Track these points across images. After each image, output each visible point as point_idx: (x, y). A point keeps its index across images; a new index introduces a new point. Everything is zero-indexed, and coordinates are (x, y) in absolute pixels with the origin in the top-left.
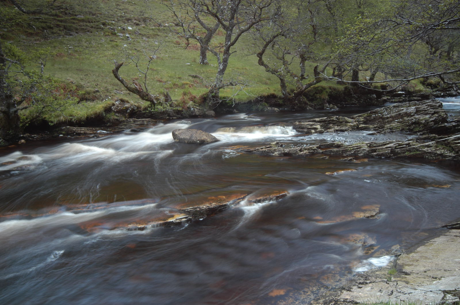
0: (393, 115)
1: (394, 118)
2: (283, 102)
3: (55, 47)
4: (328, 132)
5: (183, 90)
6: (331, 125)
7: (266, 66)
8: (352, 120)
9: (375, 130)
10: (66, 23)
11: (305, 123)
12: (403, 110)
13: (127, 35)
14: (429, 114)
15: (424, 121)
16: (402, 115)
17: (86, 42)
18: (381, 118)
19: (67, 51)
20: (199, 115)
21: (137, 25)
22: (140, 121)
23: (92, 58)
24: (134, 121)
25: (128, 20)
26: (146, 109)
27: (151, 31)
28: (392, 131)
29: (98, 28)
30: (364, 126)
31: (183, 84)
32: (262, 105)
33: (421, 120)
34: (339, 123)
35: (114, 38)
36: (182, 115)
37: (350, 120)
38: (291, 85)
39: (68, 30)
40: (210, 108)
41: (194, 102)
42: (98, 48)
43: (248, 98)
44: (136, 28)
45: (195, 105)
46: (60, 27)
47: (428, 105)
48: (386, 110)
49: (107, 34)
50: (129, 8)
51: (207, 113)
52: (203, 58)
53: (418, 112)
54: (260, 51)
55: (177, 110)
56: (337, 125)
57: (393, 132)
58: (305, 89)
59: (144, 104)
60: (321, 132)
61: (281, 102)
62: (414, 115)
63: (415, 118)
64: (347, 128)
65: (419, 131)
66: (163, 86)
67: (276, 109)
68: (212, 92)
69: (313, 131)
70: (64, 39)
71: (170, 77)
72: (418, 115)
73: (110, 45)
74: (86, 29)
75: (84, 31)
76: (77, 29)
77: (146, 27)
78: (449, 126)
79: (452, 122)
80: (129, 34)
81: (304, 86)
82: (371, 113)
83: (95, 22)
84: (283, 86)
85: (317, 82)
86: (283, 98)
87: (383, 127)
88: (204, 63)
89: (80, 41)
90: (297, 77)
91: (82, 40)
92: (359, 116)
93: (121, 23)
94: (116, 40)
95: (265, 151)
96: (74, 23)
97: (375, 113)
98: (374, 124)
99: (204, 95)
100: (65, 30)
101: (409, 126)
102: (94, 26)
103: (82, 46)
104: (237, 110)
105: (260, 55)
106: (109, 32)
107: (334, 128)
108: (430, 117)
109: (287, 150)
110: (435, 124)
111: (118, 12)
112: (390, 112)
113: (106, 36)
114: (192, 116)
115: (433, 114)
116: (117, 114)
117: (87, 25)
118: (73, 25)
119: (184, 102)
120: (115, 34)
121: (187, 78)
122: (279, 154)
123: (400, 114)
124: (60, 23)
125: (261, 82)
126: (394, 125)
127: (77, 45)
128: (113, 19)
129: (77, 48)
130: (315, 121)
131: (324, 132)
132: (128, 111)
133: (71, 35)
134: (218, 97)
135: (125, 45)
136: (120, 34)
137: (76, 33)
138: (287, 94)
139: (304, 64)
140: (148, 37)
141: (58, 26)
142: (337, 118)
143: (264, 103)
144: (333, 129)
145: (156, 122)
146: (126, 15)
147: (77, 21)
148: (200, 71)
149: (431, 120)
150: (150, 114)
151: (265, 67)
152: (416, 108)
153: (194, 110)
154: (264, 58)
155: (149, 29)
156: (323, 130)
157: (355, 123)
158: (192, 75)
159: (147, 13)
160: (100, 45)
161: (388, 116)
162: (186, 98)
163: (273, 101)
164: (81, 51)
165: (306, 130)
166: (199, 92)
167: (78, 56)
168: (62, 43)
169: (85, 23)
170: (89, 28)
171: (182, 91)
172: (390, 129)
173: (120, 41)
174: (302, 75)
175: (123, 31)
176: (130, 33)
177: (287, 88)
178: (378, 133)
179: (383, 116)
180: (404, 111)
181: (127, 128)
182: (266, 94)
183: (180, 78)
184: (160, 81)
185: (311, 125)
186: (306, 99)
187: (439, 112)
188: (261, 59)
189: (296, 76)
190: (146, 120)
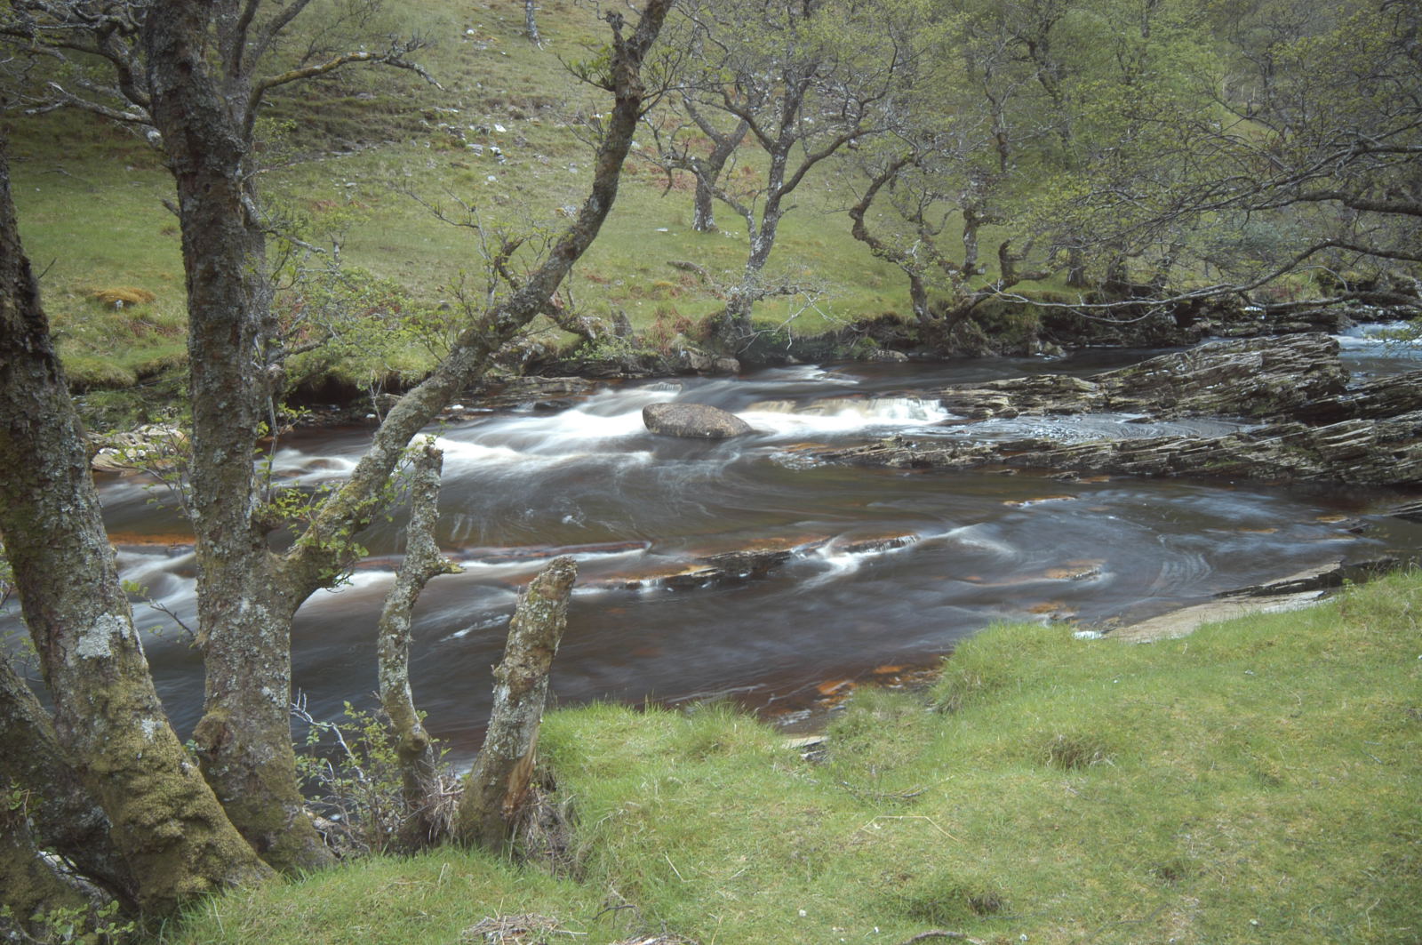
0: (1202, 372)
1: (1202, 381)
2: (919, 335)
3: (310, 183)
4: (1028, 415)
5: (657, 304)
6: (1037, 398)
7: (873, 243)
8: (1094, 385)
9: (1151, 411)
10: (329, 115)
11: (972, 393)
12: (1227, 359)
13: (494, 149)
14: (1299, 370)
15: (1279, 389)
16: (1225, 373)
17: (387, 170)
18: (1169, 379)
19: (344, 196)
20: (700, 369)
21: (519, 117)
22: (554, 382)
23: (410, 213)
24: (541, 384)
25: (493, 103)
26: (568, 352)
27: (557, 135)
28: (1195, 413)
29: (413, 129)
30: (1123, 399)
31: (656, 288)
32: (862, 344)
33: (1273, 386)
34: (1058, 392)
35: (458, 156)
36: (656, 369)
37: (1087, 385)
38: (939, 291)
39: (338, 136)
40: (728, 352)
41: (687, 335)
42: (421, 186)
43: (824, 325)
44: (518, 127)
45: (689, 344)
46: (317, 126)
47: (1298, 348)
48: (1184, 358)
49: (440, 144)
50: (494, 69)
51: (719, 364)
52: (702, 215)
53: (1268, 364)
54: (857, 201)
55: (646, 355)
56: (1054, 399)
57: (1197, 416)
58: (976, 303)
59: (560, 339)
60: (1010, 416)
61: (912, 335)
62: (1255, 374)
63: (1258, 382)
64: (1078, 405)
65: (1266, 415)
66: (604, 293)
67: (899, 355)
68: (735, 312)
69: (990, 412)
70: (332, 163)
71: (620, 268)
72: (1267, 373)
73: (451, 178)
74: (383, 132)
75: (381, 137)
76: (359, 132)
77: (542, 124)
78: (1346, 403)
79: (1357, 391)
80: (500, 145)
81: (975, 294)
82: (1143, 367)
83: (404, 110)
84: (918, 294)
85: (1009, 284)
86: (917, 327)
87: (1174, 404)
88: (705, 228)
89: (372, 166)
90: (956, 268)
91: (377, 165)
92: (1113, 375)
93: (474, 114)
94: (465, 164)
95: (868, 456)
96: (350, 116)
97: (1154, 366)
98: (1151, 395)
99: (712, 317)
100: (329, 136)
101: (1243, 401)
102: (403, 123)
103: (380, 181)
104: (795, 357)
105: (858, 212)
106: (445, 141)
107: (1045, 404)
108: (1297, 380)
109: (919, 455)
110: (1309, 397)
111: (464, 83)
112: (1195, 366)
113: (437, 150)
114: (683, 372)
115: (1308, 371)
116: (497, 365)
117: (385, 122)
118: (350, 121)
119: (662, 336)
120: (462, 145)
121: (663, 269)
122: (901, 463)
123: (1219, 370)
124: (315, 117)
125: (858, 280)
126: (1202, 397)
127: (364, 177)
128: (453, 102)
129: (368, 188)
130: (996, 387)
131: (1017, 415)
132: (525, 358)
133: (346, 149)
134: (747, 323)
135: (491, 178)
136: (474, 146)
137: (359, 142)
138: (930, 316)
139: (973, 236)
140: (550, 154)
141: (310, 124)
142: (1052, 379)
143: (866, 339)
144: (1042, 408)
145: (593, 386)
146: (488, 88)
147: (358, 111)
148: (696, 250)
149: (1300, 385)
150: (577, 366)
151: (871, 244)
152: (1264, 355)
153: (688, 355)
154: (867, 222)
155: (552, 130)
156: (1015, 409)
157: (1100, 394)
158: (677, 261)
159: (543, 83)
160: (425, 178)
161: (1189, 375)
162: (668, 324)
163: (890, 333)
164: (377, 196)
165: (971, 410)
166: (699, 308)
167: (372, 210)
168: (326, 172)
169: (378, 115)
170: (390, 129)
171: (654, 306)
172: (1191, 408)
173: (477, 164)
174: (969, 266)
175: (482, 136)
176: (501, 140)
177: (928, 299)
178: (1156, 417)
179: (1174, 374)
180: (1230, 363)
181: (524, 400)
182: (871, 315)
183: (644, 271)
184: (596, 280)
185: (987, 397)
186: (978, 327)
187: (1325, 365)
188: (859, 224)
189: (952, 267)
190: (569, 382)
